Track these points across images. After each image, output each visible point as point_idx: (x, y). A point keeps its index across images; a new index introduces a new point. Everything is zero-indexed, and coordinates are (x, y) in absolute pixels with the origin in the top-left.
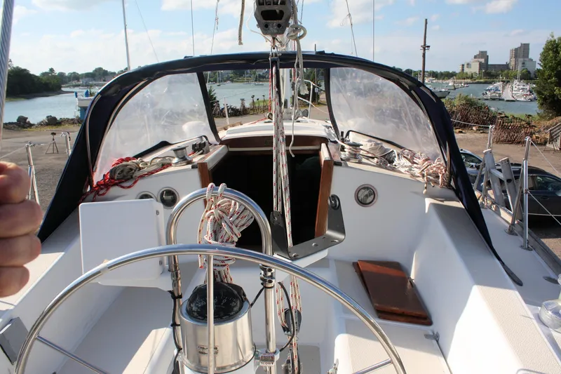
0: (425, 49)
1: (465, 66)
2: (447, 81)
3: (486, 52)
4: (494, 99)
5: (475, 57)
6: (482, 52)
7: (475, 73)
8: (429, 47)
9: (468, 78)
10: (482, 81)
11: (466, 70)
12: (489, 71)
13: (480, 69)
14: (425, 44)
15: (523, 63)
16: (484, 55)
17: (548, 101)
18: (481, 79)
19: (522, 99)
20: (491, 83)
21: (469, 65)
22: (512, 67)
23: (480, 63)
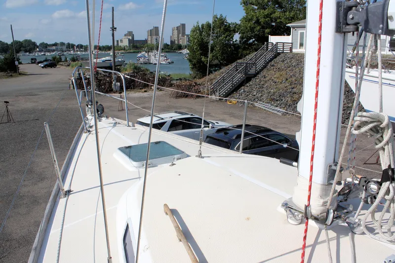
0: (113, 31)
1: (119, 42)
2: (109, 52)
3: (132, 32)
4: (146, 63)
5: (125, 35)
6: (129, 32)
7: (126, 46)
8: (116, 28)
9: (122, 50)
10: (132, 51)
11: (120, 44)
12: (135, 44)
13: (129, 43)
14: (113, 26)
15: (156, 39)
16: (130, 33)
17: (197, 66)
18: (131, 50)
19: (164, 63)
20: (138, 52)
21: (121, 41)
22: (149, 42)
23: (129, 40)
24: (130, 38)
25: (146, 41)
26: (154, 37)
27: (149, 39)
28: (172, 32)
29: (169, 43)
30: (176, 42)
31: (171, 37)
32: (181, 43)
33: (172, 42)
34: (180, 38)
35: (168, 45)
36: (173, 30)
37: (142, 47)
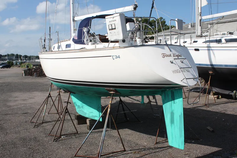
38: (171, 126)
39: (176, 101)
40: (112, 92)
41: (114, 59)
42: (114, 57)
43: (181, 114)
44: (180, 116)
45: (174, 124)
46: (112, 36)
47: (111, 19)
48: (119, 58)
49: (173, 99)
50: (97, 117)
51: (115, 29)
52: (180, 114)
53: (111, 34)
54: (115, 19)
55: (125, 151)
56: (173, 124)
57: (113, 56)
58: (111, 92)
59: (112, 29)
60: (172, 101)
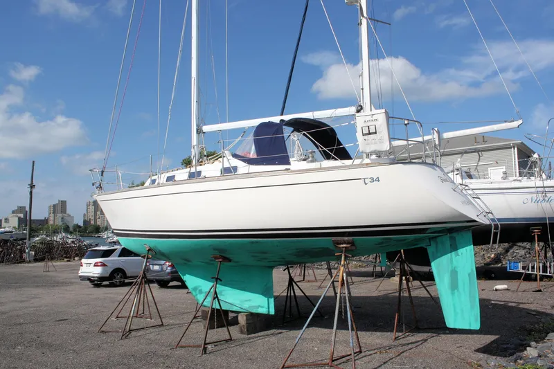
1: (4, 221)
5: (13, 212)
6: (20, 207)
7: (15, 228)
11: (5, 225)
13: (19, 224)
15: (62, 218)
16: (21, 209)
21: (7, 220)
22: (51, 222)
23: (19, 218)
24: (22, 216)
25: (46, 221)
26: (60, 215)
27: (52, 218)
28: (86, 209)
29: (81, 224)
30: (92, 222)
31: (84, 215)
32: (99, 223)
33: (85, 222)
34: (98, 217)
35: (80, 227)
36: (88, 206)
37: (40, 229)
38: (453, 294)
39: (460, 251)
40: (344, 246)
41: (366, 184)
42: (367, 181)
43: (472, 270)
44: (469, 275)
45: (458, 290)
46: (368, 144)
47: (369, 118)
48: (379, 181)
49: (454, 248)
50: (262, 307)
51: (376, 133)
52: (470, 271)
53: (366, 141)
54: (374, 117)
55: (360, 352)
56: (456, 291)
57: (364, 179)
58: (342, 246)
59: (370, 134)
60: (453, 253)
